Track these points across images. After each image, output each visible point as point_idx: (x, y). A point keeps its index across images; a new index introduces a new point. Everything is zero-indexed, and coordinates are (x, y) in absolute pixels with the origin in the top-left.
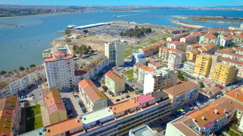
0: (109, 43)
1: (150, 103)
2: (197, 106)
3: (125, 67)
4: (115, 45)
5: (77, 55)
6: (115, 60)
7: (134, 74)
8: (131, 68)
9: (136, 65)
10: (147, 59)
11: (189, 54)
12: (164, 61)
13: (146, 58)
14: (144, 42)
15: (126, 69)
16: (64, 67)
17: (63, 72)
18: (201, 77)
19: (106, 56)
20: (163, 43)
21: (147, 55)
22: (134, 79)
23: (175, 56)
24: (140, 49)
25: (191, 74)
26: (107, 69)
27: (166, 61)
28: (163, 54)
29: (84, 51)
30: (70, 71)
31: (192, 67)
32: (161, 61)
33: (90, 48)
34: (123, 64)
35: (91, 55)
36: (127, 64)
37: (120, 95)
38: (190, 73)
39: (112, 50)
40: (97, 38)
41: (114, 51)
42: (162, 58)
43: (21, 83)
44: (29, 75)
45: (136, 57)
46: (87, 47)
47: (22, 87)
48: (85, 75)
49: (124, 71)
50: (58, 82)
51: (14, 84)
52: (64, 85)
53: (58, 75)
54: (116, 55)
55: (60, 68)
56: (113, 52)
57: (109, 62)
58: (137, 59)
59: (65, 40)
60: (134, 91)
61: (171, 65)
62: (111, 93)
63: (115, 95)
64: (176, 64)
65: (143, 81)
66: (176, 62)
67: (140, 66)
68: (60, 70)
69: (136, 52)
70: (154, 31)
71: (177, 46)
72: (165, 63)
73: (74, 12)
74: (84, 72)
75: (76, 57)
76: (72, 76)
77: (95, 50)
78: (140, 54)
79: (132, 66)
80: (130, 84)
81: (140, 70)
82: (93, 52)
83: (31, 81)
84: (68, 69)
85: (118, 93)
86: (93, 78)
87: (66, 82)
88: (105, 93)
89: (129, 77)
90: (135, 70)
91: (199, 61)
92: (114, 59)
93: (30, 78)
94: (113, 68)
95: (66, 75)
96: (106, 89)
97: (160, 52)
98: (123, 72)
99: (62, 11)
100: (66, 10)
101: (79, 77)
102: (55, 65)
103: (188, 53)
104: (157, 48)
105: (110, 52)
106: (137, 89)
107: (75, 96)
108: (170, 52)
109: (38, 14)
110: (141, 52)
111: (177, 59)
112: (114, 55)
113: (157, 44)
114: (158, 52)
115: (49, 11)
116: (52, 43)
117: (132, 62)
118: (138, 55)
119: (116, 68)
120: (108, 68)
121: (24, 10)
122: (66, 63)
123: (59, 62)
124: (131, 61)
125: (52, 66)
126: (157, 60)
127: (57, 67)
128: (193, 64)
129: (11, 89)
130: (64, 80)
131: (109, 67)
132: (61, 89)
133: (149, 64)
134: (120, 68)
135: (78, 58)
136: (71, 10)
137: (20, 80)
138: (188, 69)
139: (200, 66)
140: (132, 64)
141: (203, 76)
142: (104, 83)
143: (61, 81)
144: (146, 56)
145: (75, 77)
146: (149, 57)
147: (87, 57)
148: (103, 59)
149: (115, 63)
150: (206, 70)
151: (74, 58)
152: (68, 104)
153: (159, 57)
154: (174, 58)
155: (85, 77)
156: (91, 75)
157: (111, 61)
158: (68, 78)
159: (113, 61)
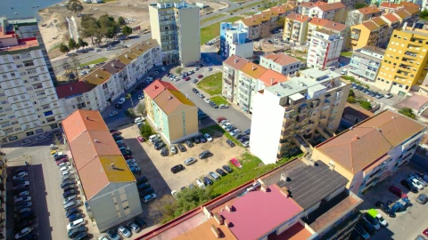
0: (159, 6)
2: (415, 191)
3: (202, 66)
4: (176, 10)
5: (88, 40)
6: (177, 49)
7: (225, 85)
8: (216, 69)
9: (229, 63)
10: (257, 44)
11: (358, 31)
12: (295, 48)
13: (255, 43)
14: (247, 7)
15: (205, 71)
16: (17, 75)
17: (16, 91)
18: (395, 90)
19: (155, 41)
20: (292, 7)
21: (256, 36)
22: (224, 100)
23: (326, 37)
24: (240, 22)
25: (368, 83)
26: (157, 73)
27: (300, 49)
28: (294, 32)
29: (105, 30)
30: (40, 86)
31: (373, 65)
32: (288, 50)
33: (122, 21)
34: (198, 58)
35: (124, 38)
36: (207, 60)
37: (184, 150)
38: (367, 80)
39: (168, 22)
41: (174, 27)
42: (291, 41)
45: (229, 41)
46: (116, 20)
48: (91, 94)
49: (201, 77)
52: (32, 125)
54: (179, 37)
56: (169, 29)
57: (162, 55)
58: (233, 46)
60: (225, 137)
61: (315, 60)
62: (159, 145)
63: (171, 152)
64: (329, 56)
65: (248, 106)
66: (331, 51)
67: (238, 64)
69: (228, 27)
71: (327, 13)
72: (300, 56)
74: (88, 86)
75: (84, 44)
76: (49, 100)
77: (133, 27)
78: (238, 32)
79: (220, 64)
80: (214, 115)
81: (240, 75)
82: (129, 30)
84: (32, 82)
85: (181, 145)
86: (118, 99)
87: (36, 117)
88: (144, 145)
89: (211, 93)
90: (225, 76)
91: (398, 48)
92: (175, 47)
94: (173, 71)
95: (27, 97)
96: (147, 131)
97: (286, 26)
98: (196, 81)
101: (72, 100)
103: (357, 27)
104: (279, 18)
105: (164, 28)
106: (232, 129)
107: (58, 159)
108: (312, 26)
110: (242, 28)
111: (332, 45)
112: (174, 37)
113: (278, 9)
114: (283, 27)
116: (41, 14)
117: (219, 53)
118: (235, 35)
119: (179, 71)
120: (161, 71)
122: (20, 62)
124: (217, 50)
126: (281, 47)
128: (379, 56)
130: (25, 112)
131: (162, 69)
132: (22, 136)
133: (262, 58)
134: (190, 70)
135: (90, 46)
138: (362, 70)
139: (400, 62)
140: (219, 57)
141: (403, 89)
142: (145, 115)
143: (17, 114)
144: (254, 37)
145: (60, 102)
146: (261, 41)
147: (114, 44)
148: (148, 47)
149: (177, 57)
150: (415, 73)
151: (81, 48)
152: (27, 188)
153: (285, 39)
154: (325, 42)
155: (93, 102)
156: (110, 91)
157: (166, 53)
158: (39, 105)
159: (171, 52)
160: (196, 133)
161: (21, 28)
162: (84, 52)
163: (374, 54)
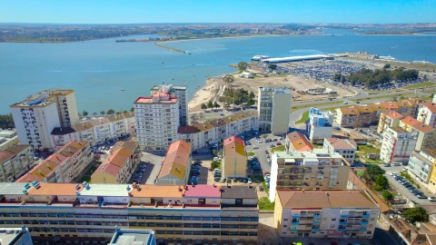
1: (208, 202)
5: (221, 104)
6: (270, 121)
16: (162, 115)
17: (159, 124)
21: (353, 124)
23: (396, 135)
24: (338, 110)
25: (423, 184)
26: (250, 135)
28: (385, 126)
30: (170, 123)
31: (427, 167)
33: (252, 95)
35: (248, 107)
37: (229, 182)
38: (422, 180)
39: (267, 101)
40: (286, 80)
41: (271, 105)
43: (112, 129)
44: (126, 120)
46: (249, 94)
47: (112, 135)
48: (195, 135)
49: (279, 144)
50: (150, 136)
51: (102, 127)
52: (160, 144)
53: (151, 126)
55: (154, 115)
56: (267, 106)
57: (259, 123)
58: (312, 127)
59: (223, 79)
60: (261, 184)
62: (218, 175)
63: (221, 181)
66: (397, 147)
67: (295, 138)
68: (155, 119)
70: (425, 77)
73: (287, 33)
74: (196, 130)
75: (217, 106)
76: (172, 132)
82: (252, 102)
83: (127, 128)
84: (167, 120)
85: (230, 179)
86: (213, 144)
87: (163, 140)
93: (126, 125)
94: (262, 136)
95: (162, 128)
96: (213, 165)
97: (380, 120)
98: (273, 146)
99: (267, 31)
100: (274, 30)
101: (184, 136)
102: (146, 110)
105: (263, 105)
108: (401, 124)
109: (228, 36)
111: (399, 142)
113: (388, 105)
115: (246, 31)
119: (265, 137)
120: (254, 134)
121: (211, 31)
122: (165, 109)
123: (153, 105)
125: (144, 111)
127: (150, 113)
128: (433, 160)
129: (96, 133)
130: (160, 136)
131: (256, 132)
132: (154, 149)
133: (325, 140)
135: (221, 108)
136: (284, 30)
137: (111, 124)
138: (418, 170)
142: (223, 157)
143: (156, 136)
145: (178, 135)
147: (238, 109)
148: (248, 116)
149: (269, 126)
151: (214, 108)
152: (143, 172)
153: (378, 132)
154: (393, 138)
155: (196, 140)
156: (209, 137)
157: (262, 122)
158: (166, 134)
159: (267, 122)
160: (244, 176)
161: (178, 92)
162: (216, 111)
163: (430, 157)
